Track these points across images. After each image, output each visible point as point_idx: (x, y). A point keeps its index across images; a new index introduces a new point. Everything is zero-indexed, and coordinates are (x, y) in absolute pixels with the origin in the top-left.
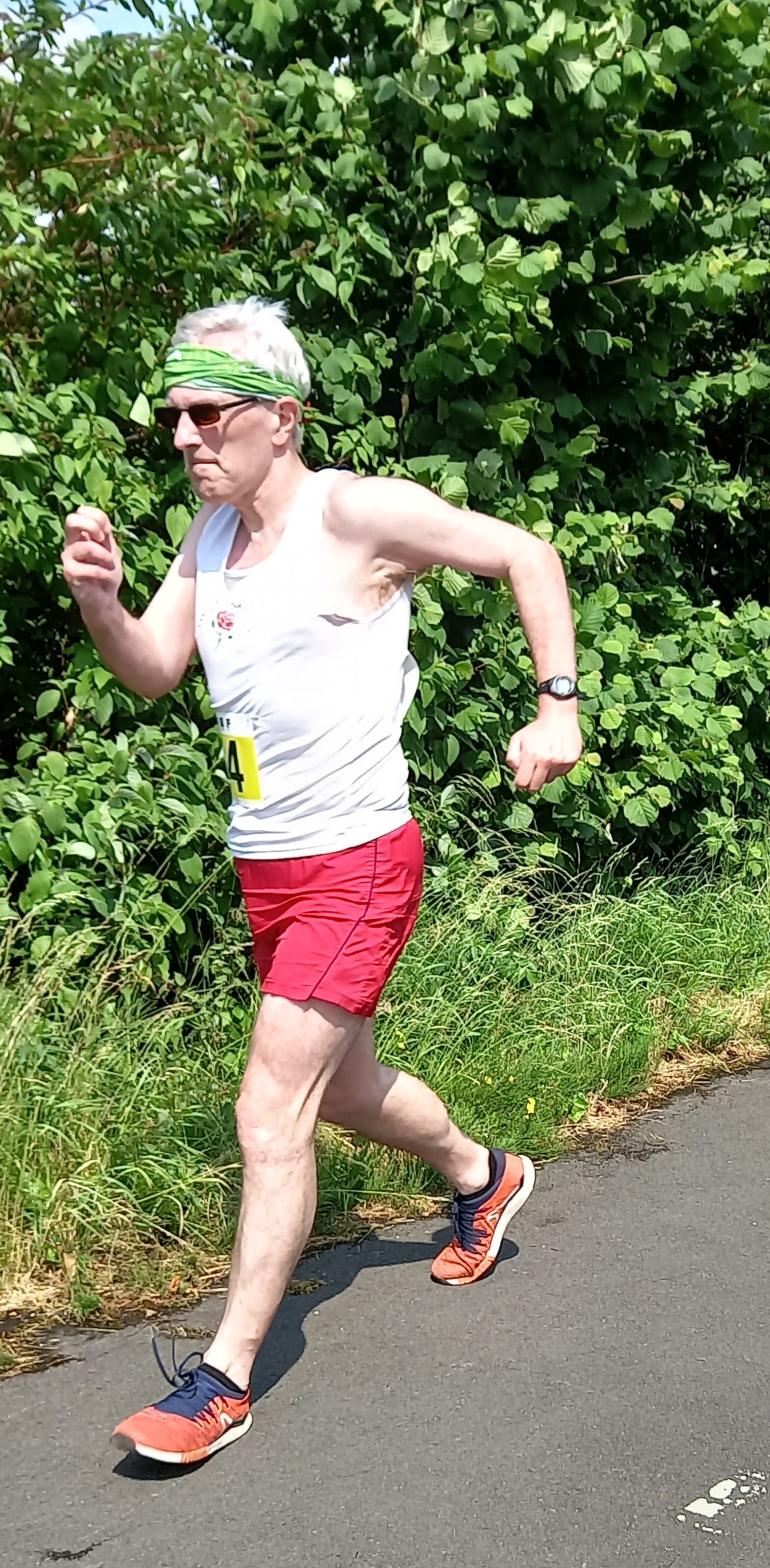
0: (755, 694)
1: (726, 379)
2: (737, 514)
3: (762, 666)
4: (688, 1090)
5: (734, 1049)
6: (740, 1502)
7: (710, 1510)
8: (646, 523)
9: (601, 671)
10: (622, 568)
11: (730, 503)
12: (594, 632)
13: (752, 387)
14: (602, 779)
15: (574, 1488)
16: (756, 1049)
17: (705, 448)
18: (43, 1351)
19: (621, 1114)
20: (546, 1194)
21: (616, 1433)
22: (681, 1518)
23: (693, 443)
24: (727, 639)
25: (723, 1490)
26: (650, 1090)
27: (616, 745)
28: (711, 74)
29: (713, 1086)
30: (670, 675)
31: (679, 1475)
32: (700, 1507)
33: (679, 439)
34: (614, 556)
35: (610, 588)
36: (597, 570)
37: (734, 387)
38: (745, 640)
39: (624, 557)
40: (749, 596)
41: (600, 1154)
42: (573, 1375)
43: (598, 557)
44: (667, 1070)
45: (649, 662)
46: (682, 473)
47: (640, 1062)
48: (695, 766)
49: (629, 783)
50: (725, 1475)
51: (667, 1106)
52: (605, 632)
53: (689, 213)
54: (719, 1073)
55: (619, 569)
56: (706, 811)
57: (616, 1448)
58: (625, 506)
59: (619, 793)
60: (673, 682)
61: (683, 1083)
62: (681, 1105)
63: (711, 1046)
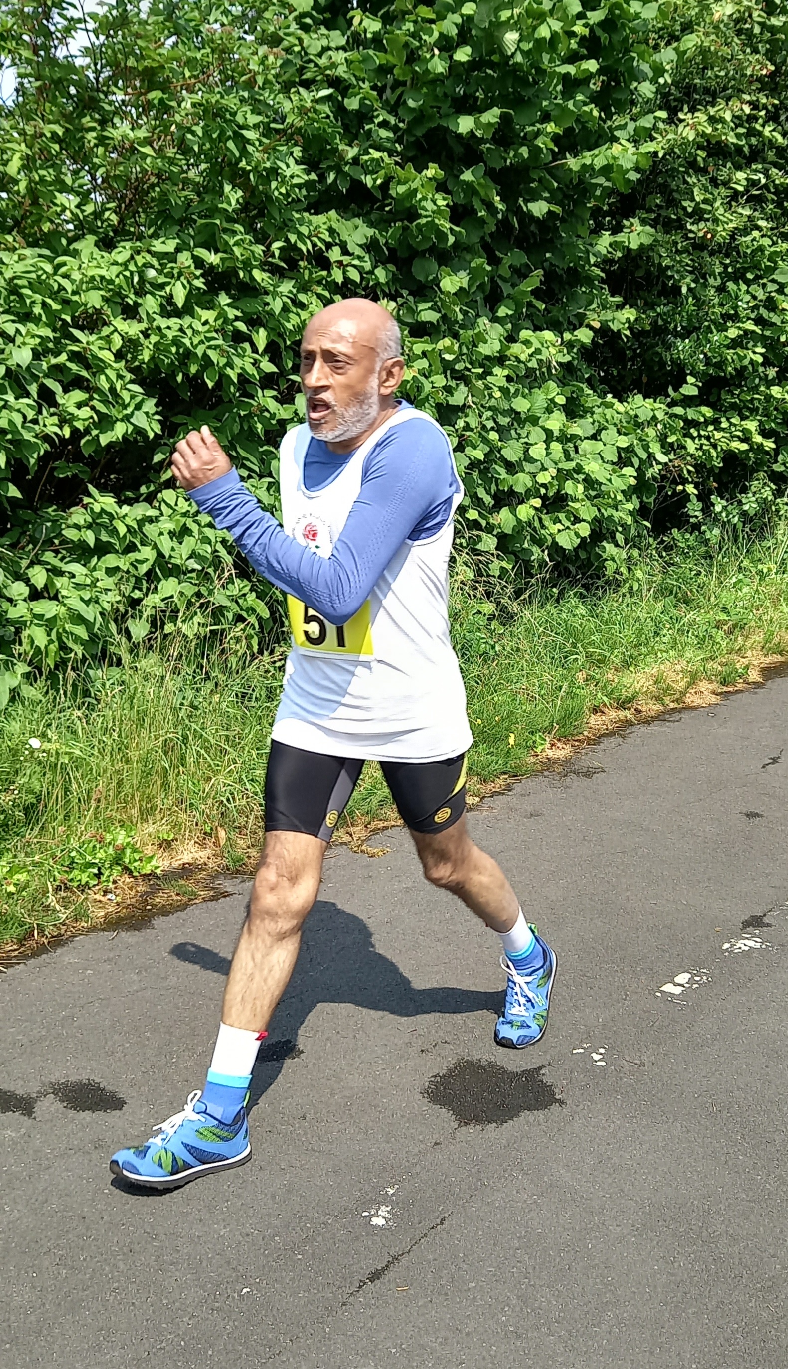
0: (640, 459)
1: (623, 237)
2: (627, 333)
3: (645, 440)
4: (611, 734)
5: (639, 707)
6: (695, 986)
7: (678, 990)
8: (573, 338)
9: (544, 441)
10: (556, 370)
11: (624, 324)
12: (539, 415)
13: (642, 244)
14: (540, 519)
15: (584, 976)
16: (654, 707)
17: (606, 286)
18: (213, 888)
19: (568, 748)
20: (526, 798)
21: (605, 944)
22: (658, 994)
23: (596, 282)
24: (621, 421)
25: (683, 978)
26: (586, 733)
27: (551, 494)
28: (619, 26)
29: (628, 731)
30: (585, 445)
31: (652, 970)
32: (668, 988)
33: (588, 280)
34: (550, 362)
35: (552, 384)
36: (538, 372)
37: (629, 243)
38: (633, 422)
39: (557, 362)
40: (636, 391)
41: (559, 774)
42: (569, 909)
43: (540, 362)
44: (595, 720)
45: (574, 437)
46: (591, 303)
47: (579, 713)
48: (603, 511)
49: (560, 522)
50: (682, 970)
51: (599, 743)
52: (547, 415)
53: (605, 122)
54: (628, 723)
55: (554, 371)
56: (604, 543)
57: (607, 953)
58: (557, 327)
59: (554, 528)
60: (588, 451)
61: (607, 729)
62: (606, 743)
63: (622, 705)
